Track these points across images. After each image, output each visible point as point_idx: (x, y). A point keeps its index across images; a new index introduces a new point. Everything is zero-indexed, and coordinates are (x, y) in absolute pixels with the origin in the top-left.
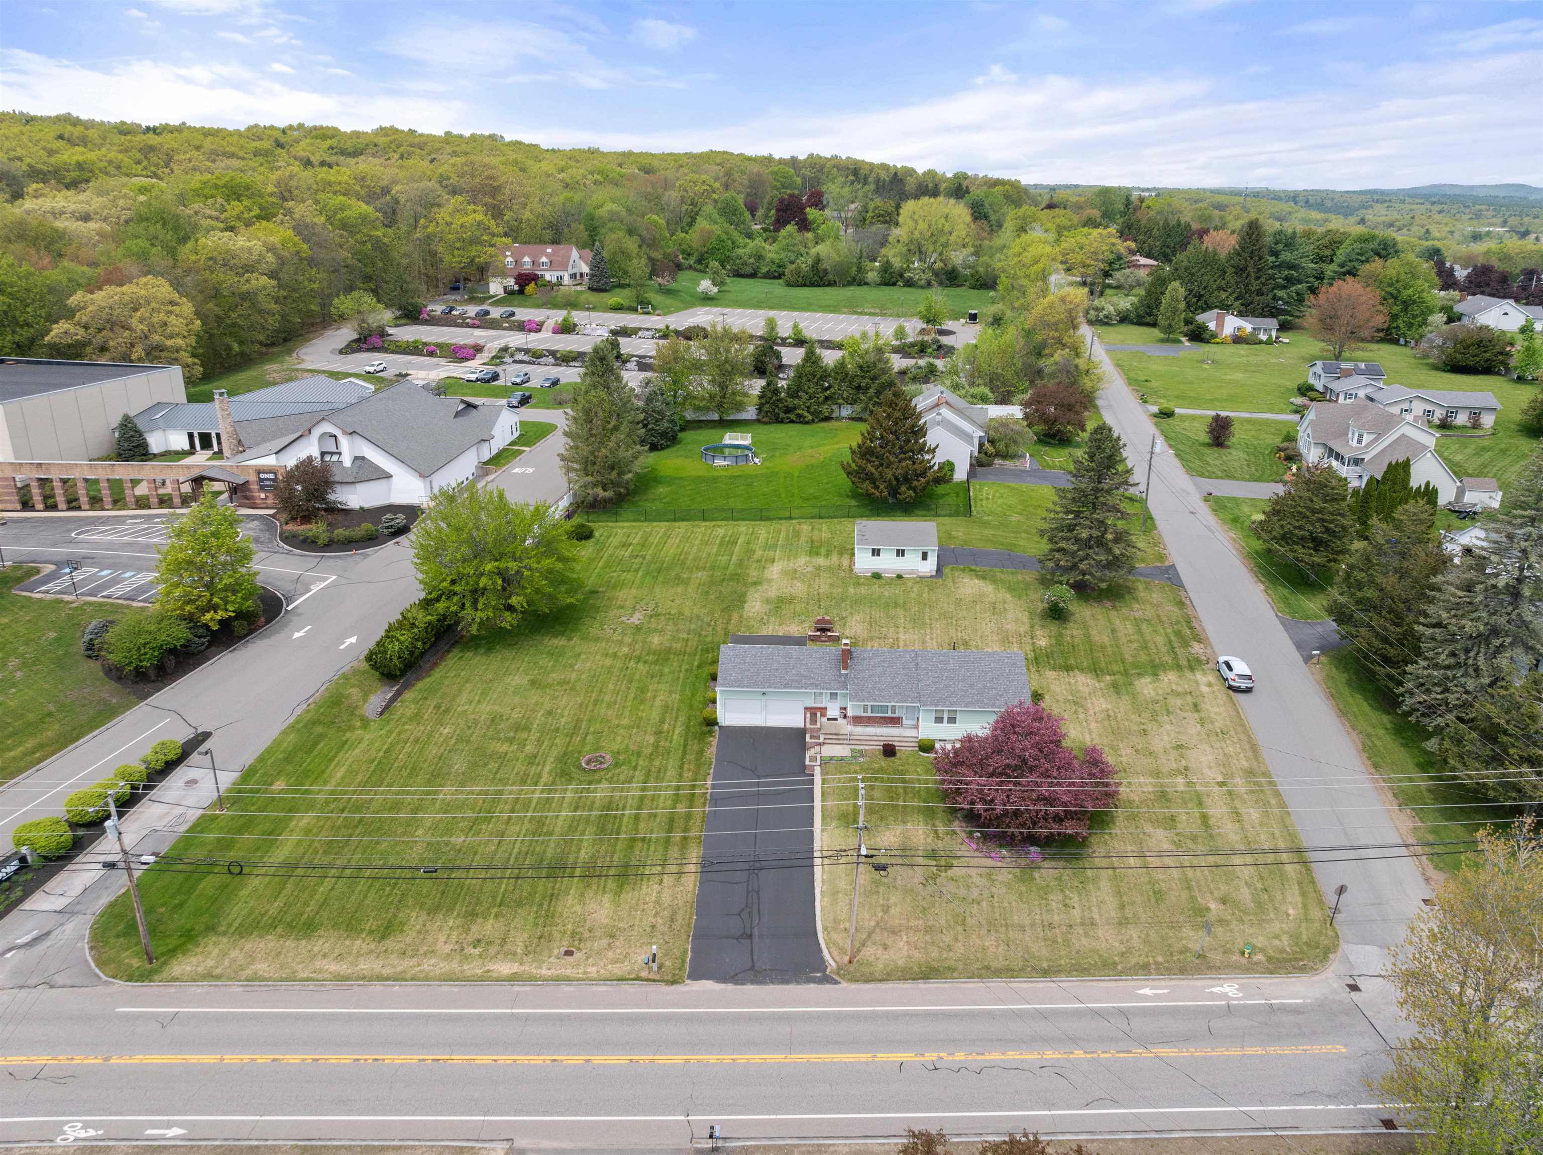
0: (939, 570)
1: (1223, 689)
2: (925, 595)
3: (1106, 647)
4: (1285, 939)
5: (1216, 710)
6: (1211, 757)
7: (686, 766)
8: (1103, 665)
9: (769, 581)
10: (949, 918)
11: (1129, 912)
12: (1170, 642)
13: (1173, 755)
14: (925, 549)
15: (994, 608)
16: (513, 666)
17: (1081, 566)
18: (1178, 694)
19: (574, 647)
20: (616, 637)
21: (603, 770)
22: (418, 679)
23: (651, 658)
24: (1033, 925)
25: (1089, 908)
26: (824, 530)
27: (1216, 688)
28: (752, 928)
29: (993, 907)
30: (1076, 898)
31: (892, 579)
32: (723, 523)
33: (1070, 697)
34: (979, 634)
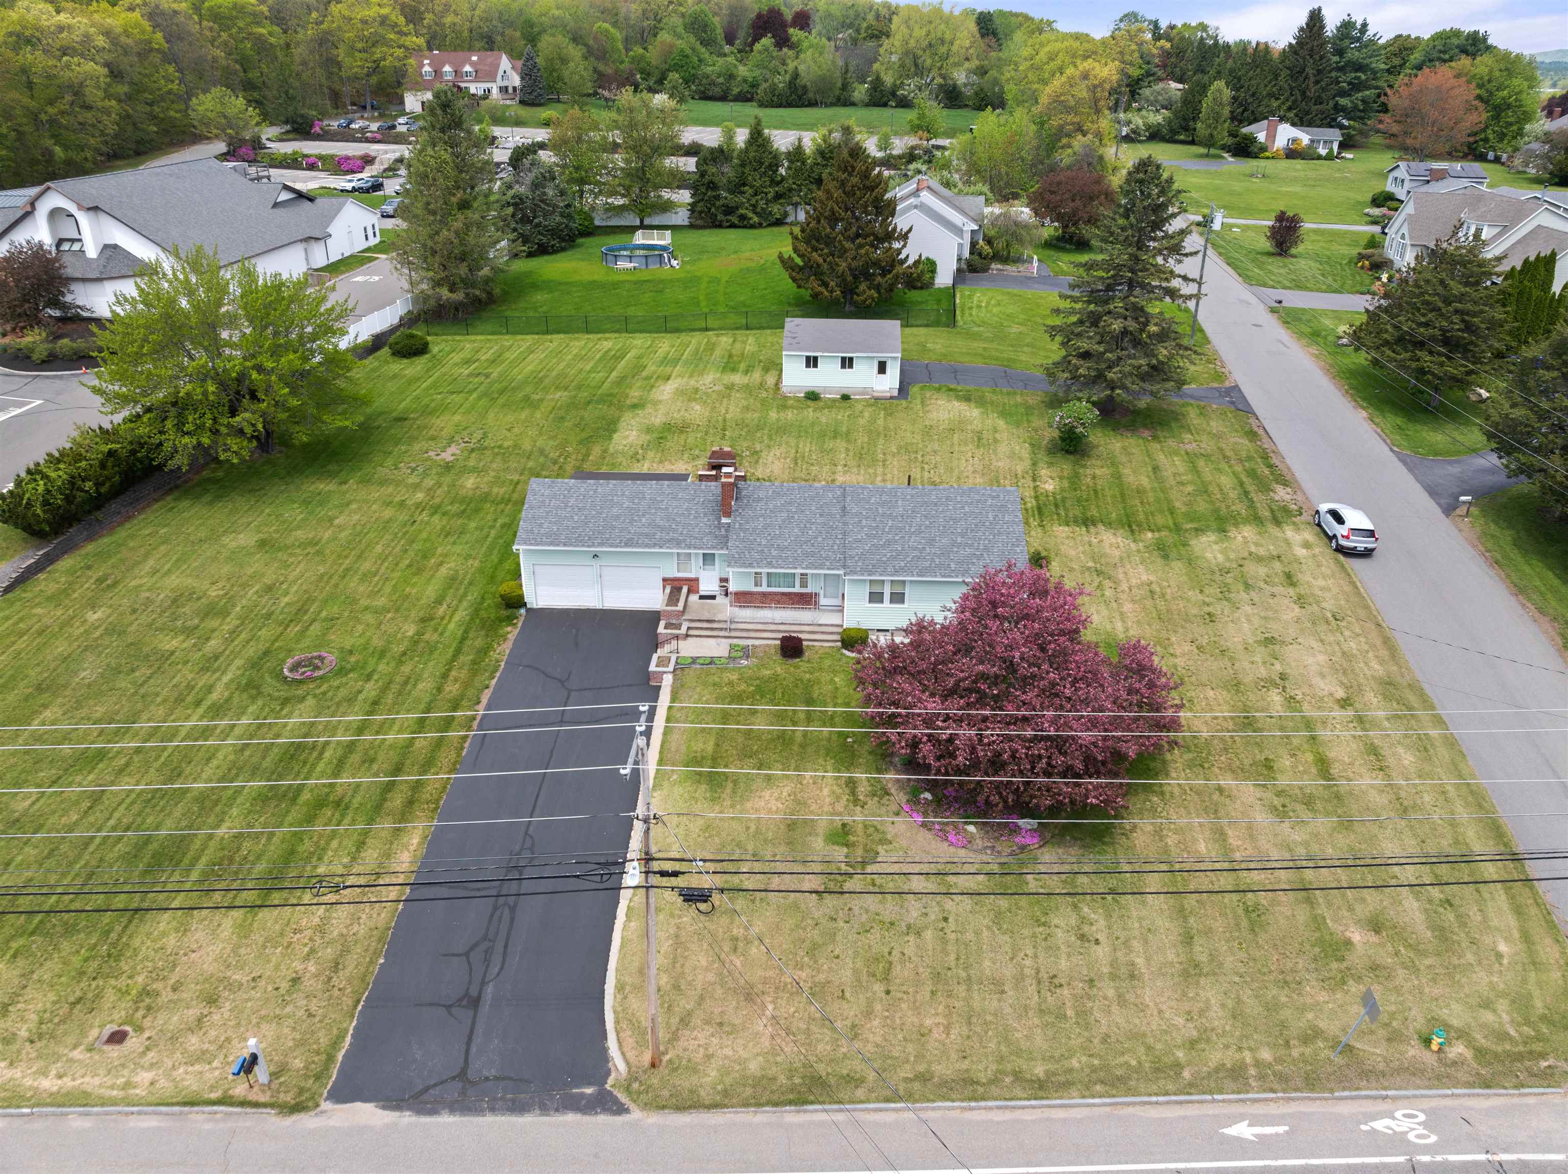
0: (903, 390)
1: (1329, 553)
2: (881, 422)
3: (1145, 491)
4: (1502, 1005)
5: (1321, 582)
6: (1321, 658)
7: (454, 673)
8: (1141, 517)
9: (656, 403)
10: (859, 964)
11: (1200, 952)
12: (1242, 484)
13: (1260, 655)
14: (883, 356)
15: (979, 439)
16: (244, 520)
17: (1110, 375)
18: (1259, 559)
19: (344, 493)
20: (413, 480)
21: (315, 679)
22: (90, 538)
23: (455, 508)
24: (1020, 979)
25: (1126, 943)
26: (750, 342)
27: (1317, 550)
28: (483, 983)
29: (944, 941)
30: (1102, 923)
31: (834, 400)
32: (613, 335)
33: (1091, 564)
34: (956, 473)
